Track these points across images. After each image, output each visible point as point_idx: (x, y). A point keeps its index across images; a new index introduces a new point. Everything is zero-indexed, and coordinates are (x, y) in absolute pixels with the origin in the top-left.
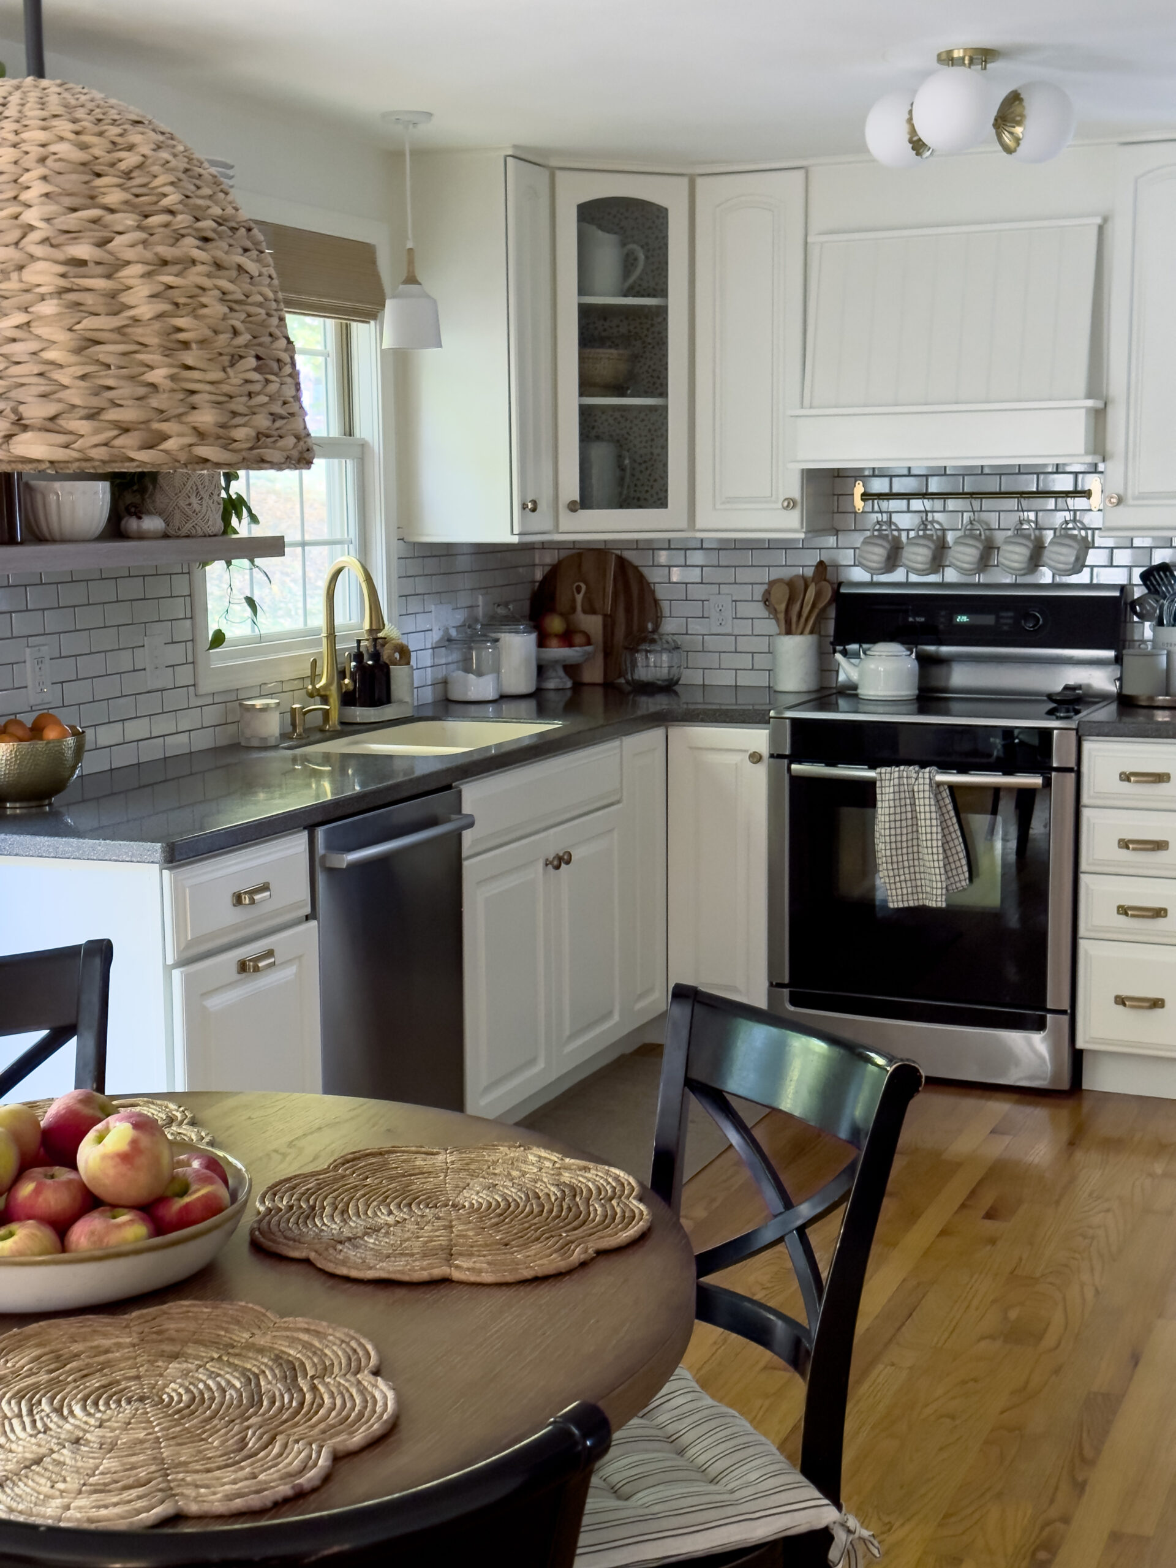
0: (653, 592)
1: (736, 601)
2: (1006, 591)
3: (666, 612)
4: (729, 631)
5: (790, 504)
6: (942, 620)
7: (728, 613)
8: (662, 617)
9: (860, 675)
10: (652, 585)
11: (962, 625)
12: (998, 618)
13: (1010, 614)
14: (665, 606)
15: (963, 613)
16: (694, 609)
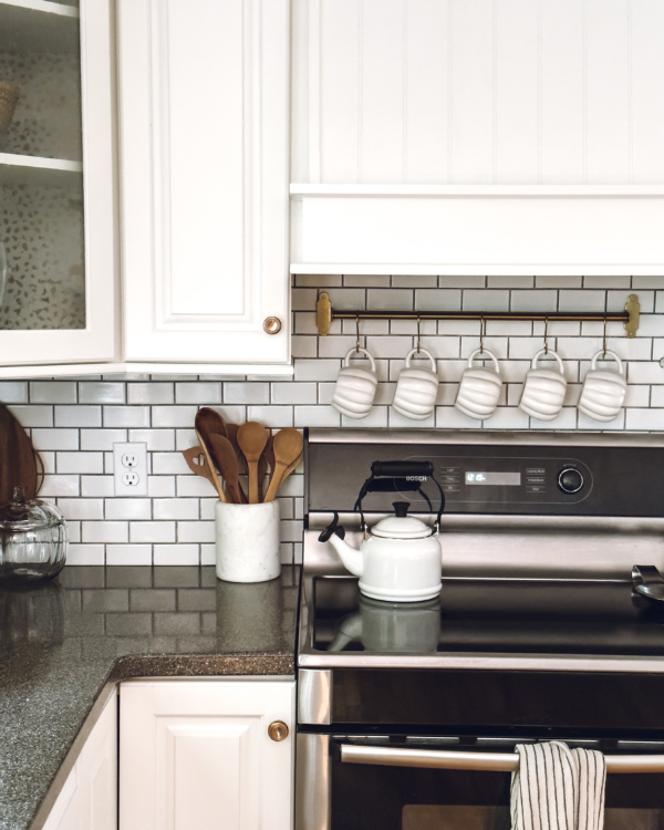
0: (29, 440)
1: (152, 452)
2: (528, 440)
3: (50, 468)
4: (143, 493)
5: (272, 325)
6: (451, 479)
7: (141, 467)
8: (43, 474)
9: (368, 563)
10: (28, 431)
11: (477, 487)
12: (523, 479)
13: (540, 471)
14: (48, 459)
15: (477, 469)
16: (91, 462)
